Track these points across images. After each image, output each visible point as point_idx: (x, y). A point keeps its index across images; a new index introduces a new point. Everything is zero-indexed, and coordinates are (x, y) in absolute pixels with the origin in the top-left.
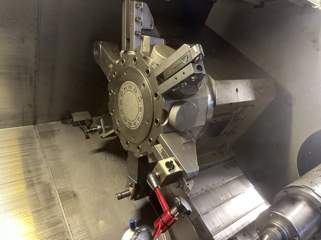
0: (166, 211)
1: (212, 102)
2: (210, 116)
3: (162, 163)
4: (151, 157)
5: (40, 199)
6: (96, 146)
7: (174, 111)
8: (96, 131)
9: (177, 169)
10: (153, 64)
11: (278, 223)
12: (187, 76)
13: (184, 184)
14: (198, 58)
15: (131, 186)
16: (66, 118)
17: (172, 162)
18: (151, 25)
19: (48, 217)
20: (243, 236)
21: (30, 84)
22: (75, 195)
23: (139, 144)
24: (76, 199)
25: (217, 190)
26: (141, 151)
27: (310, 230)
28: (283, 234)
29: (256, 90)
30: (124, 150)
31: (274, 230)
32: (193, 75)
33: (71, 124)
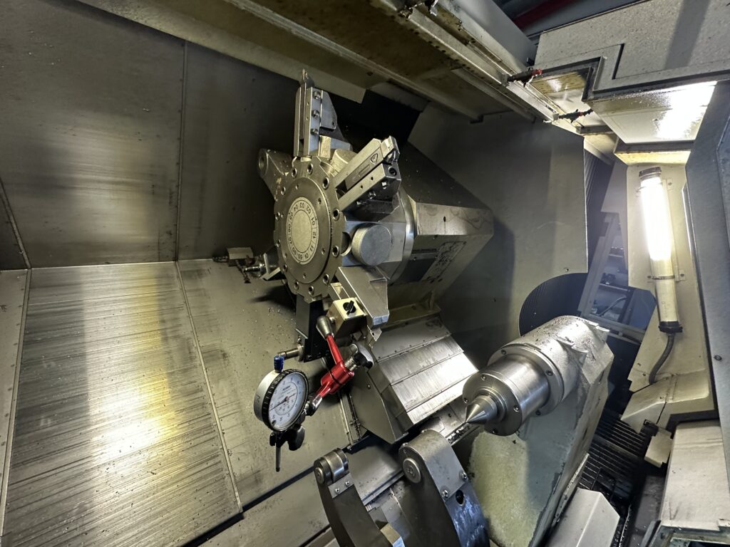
0: (339, 364)
1: (412, 234)
2: (408, 253)
3: (339, 304)
4: (326, 302)
5: (175, 359)
6: (258, 294)
7: (360, 236)
8: (257, 270)
9: (359, 313)
10: (333, 172)
11: (492, 390)
12: (376, 182)
13: (368, 333)
14: (391, 155)
15: (300, 343)
16: (219, 255)
17: (352, 302)
18: (333, 124)
19: (184, 383)
20: (448, 418)
21: (170, 203)
22: (224, 355)
23: (311, 284)
24: (225, 360)
25: (415, 353)
26: (313, 294)
27: (535, 400)
28: (498, 405)
29: (468, 222)
30: (292, 294)
31: (486, 399)
32: (384, 180)
33: (226, 264)
